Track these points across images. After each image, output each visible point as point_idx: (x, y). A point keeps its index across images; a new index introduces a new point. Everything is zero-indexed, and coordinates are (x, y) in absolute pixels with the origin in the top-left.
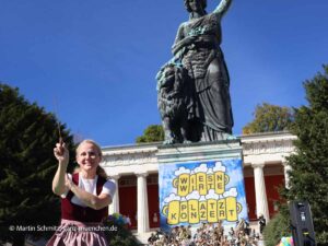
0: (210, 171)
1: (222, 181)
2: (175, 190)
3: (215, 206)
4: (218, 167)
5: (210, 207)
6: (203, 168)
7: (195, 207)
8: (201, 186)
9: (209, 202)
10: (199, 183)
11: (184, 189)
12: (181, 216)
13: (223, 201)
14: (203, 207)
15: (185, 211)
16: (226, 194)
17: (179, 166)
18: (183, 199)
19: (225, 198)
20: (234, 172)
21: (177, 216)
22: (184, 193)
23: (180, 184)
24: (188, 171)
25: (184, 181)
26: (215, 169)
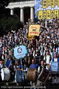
2: (41, 6)
3: (58, 12)
5: (55, 12)
7: (49, 13)
8: (52, 4)
9: (55, 10)
11: (45, 5)
12: (43, 16)
14: (53, 12)
15: (45, 14)
18: (44, 9)
21: (42, 17)
22: (45, 7)
23: (43, 3)
25: (45, 2)
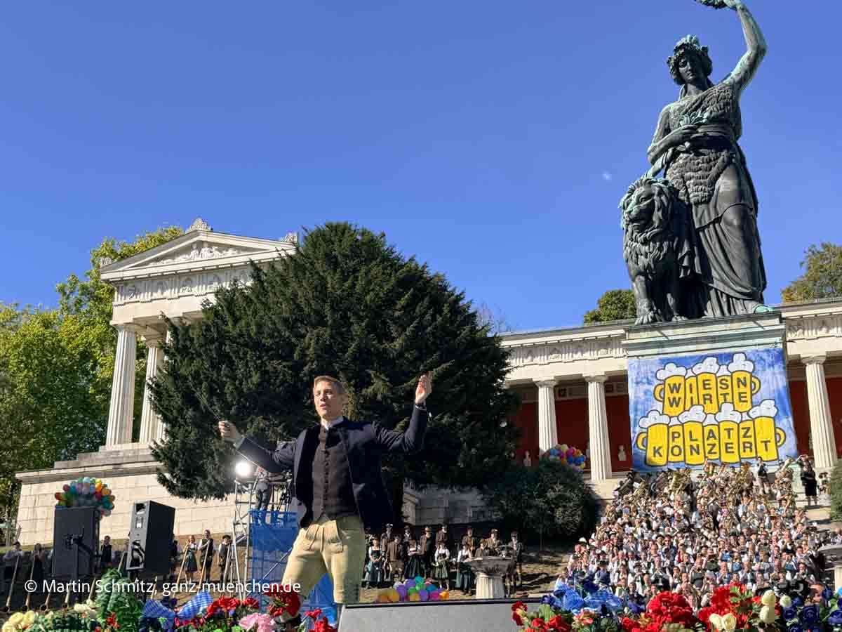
0: (724, 371)
1: (748, 390)
2: (659, 406)
3: (734, 434)
4: (739, 363)
5: (724, 434)
6: (710, 365)
7: (697, 434)
8: (708, 398)
9: (723, 426)
10: (702, 392)
11: (675, 402)
12: (670, 451)
13: (749, 424)
14: (711, 434)
15: (679, 442)
16: (755, 412)
17: (665, 363)
18: (674, 421)
19: (753, 420)
20: (769, 371)
21: (663, 451)
22: (675, 410)
23: (668, 393)
24: (682, 371)
25: (675, 388)
26: (732, 367)
